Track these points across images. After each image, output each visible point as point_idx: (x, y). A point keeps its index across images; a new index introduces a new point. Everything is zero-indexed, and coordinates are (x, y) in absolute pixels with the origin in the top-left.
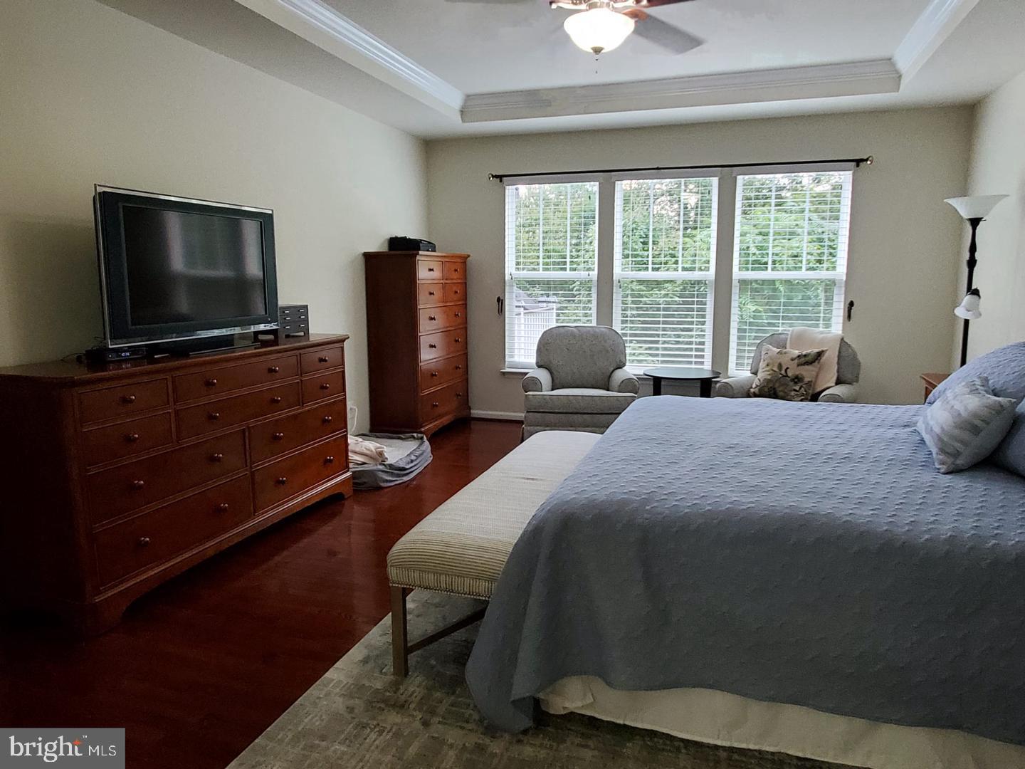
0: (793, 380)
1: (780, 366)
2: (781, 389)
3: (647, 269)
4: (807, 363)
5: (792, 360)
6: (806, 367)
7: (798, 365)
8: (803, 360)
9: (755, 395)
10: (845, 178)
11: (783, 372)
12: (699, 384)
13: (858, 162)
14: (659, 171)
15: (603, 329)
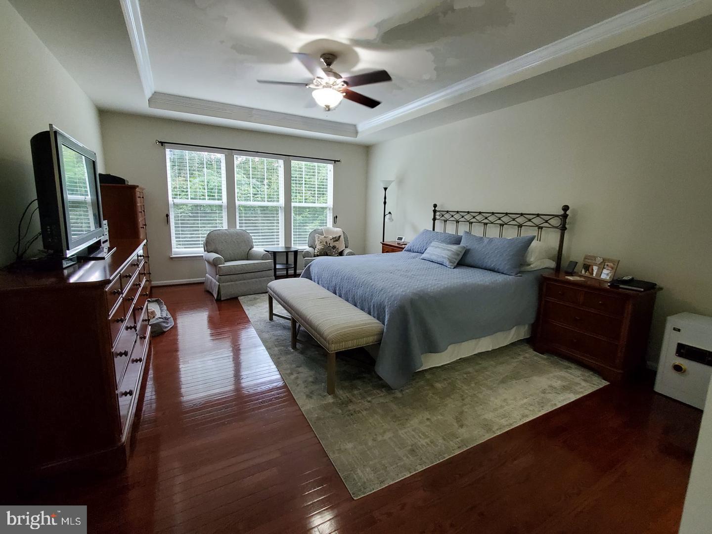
0: (332, 248)
1: (326, 243)
2: (329, 252)
3: (250, 201)
4: (336, 241)
5: (331, 240)
6: (336, 242)
7: (334, 242)
8: (335, 239)
9: (318, 256)
10: (330, 167)
11: (328, 245)
12: (293, 253)
13: (335, 161)
14: (257, 153)
15: (232, 230)
